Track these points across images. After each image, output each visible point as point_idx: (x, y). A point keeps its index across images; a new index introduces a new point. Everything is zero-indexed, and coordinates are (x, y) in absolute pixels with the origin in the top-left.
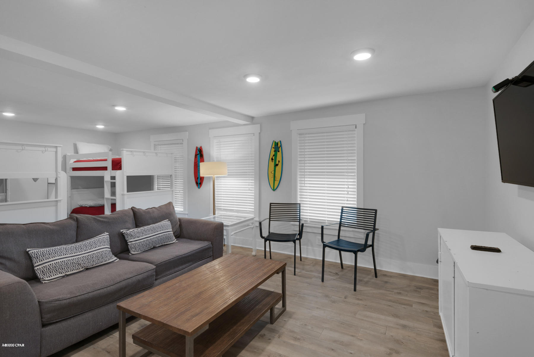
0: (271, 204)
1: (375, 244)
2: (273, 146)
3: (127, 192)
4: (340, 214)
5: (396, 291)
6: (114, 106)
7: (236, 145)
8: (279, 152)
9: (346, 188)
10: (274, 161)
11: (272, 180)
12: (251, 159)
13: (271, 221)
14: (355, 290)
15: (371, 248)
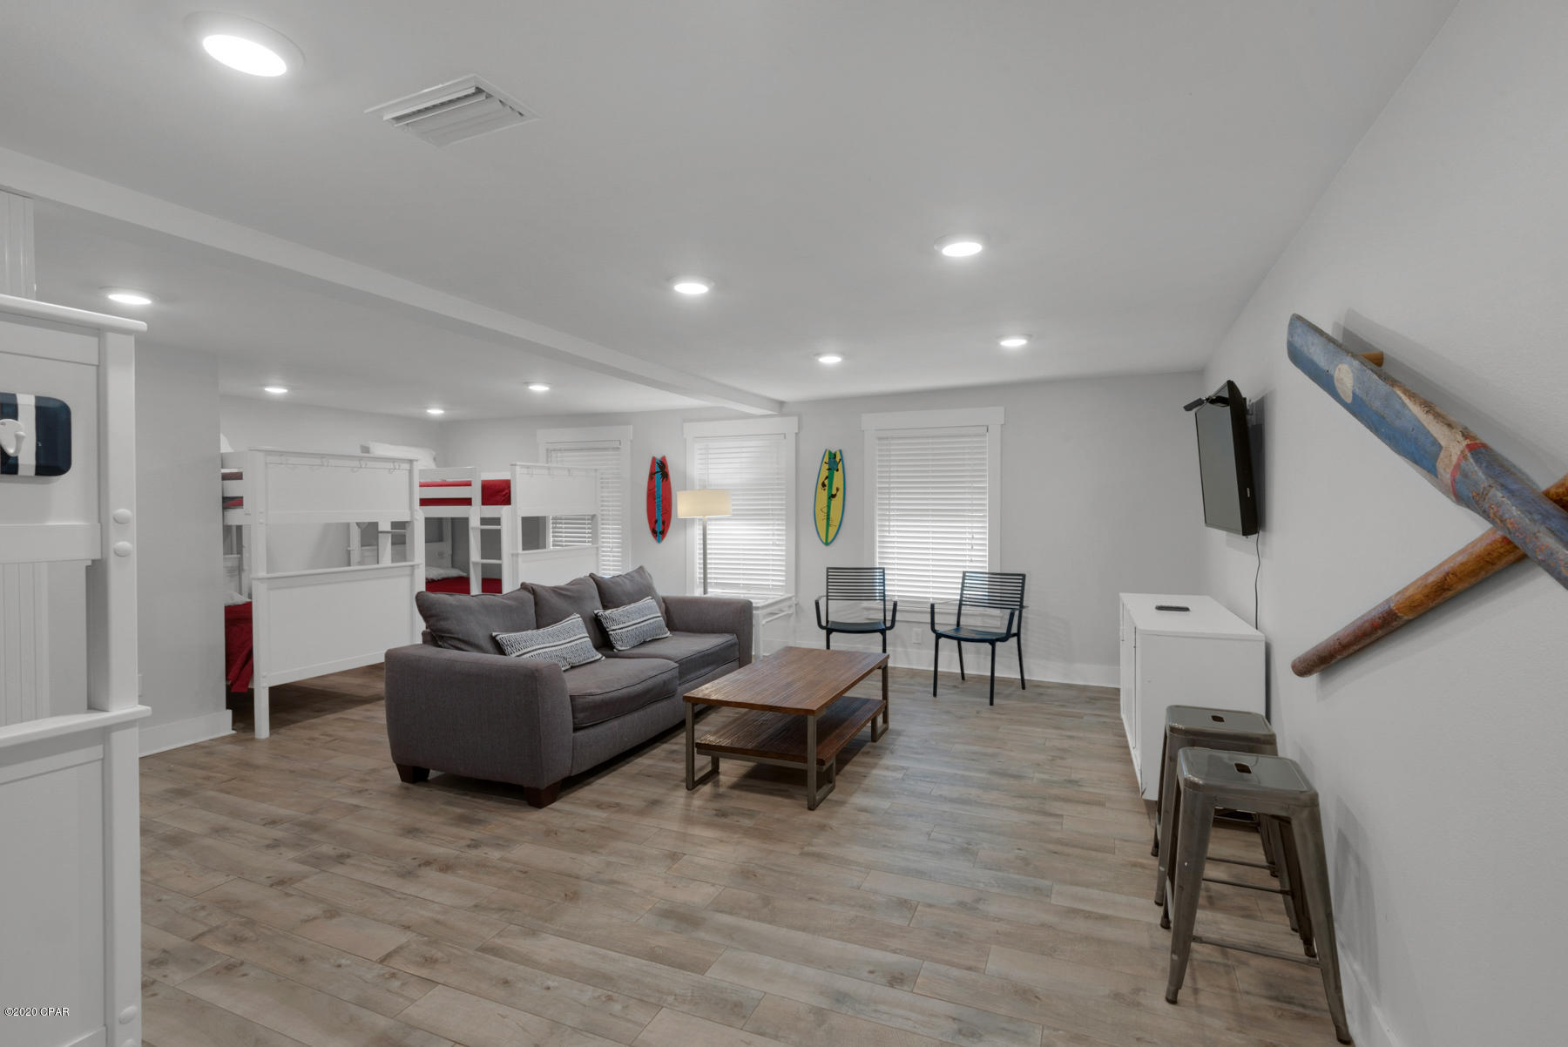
0: (828, 568)
1: (1022, 631)
2: (826, 460)
3: (524, 549)
4: (961, 581)
5: (1056, 703)
6: (527, 383)
7: (744, 455)
8: (837, 470)
9: (969, 538)
10: (826, 488)
11: (822, 524)
12: (778, 484)
13: (829, 601)
14: (991, 704)
15: (1015, 639)
